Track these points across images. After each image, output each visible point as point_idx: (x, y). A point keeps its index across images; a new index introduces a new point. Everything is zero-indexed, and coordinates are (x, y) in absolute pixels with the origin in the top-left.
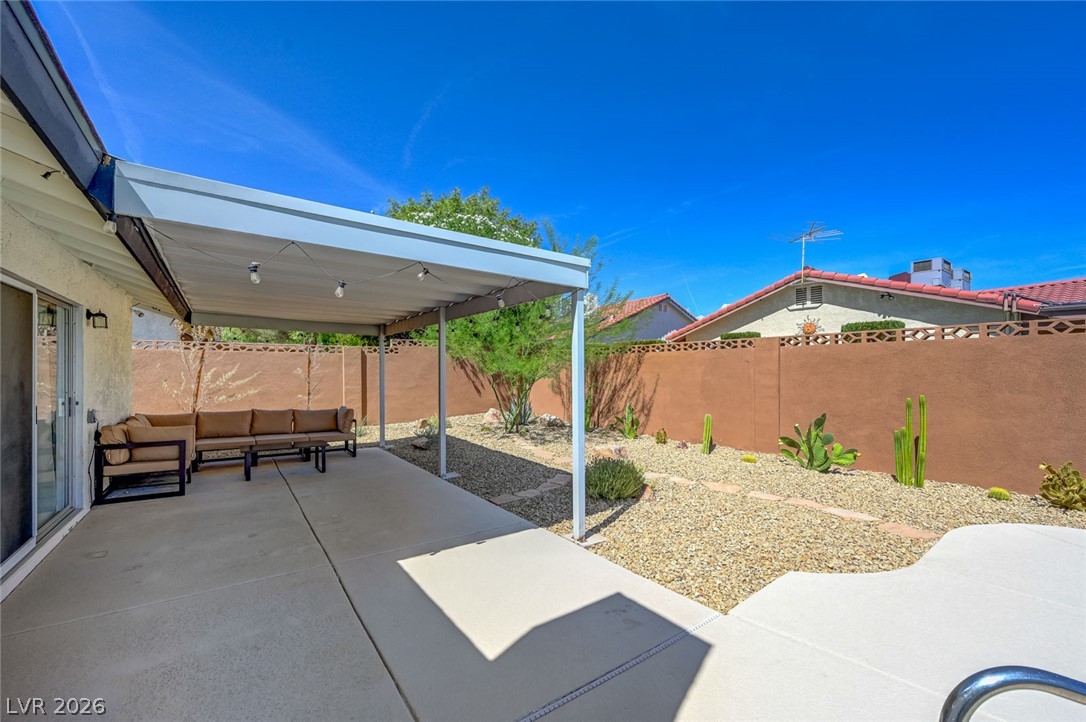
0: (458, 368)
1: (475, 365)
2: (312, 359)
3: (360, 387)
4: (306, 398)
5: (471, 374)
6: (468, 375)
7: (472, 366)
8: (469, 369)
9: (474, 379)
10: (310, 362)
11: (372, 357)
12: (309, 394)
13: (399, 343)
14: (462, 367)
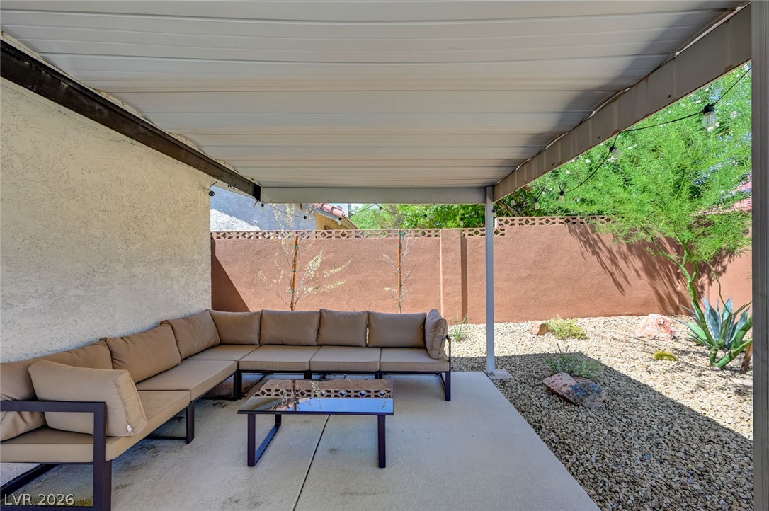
0: (588, 254)
1: (614, 250)
2: (402, 243)
3: (460, 277)
4: (396, 291)
5: (608, 262)
6: (603, 264)
7: (610, 251)
8: (604, 255)
9: (613, 269)
10: (400, 247)
11: (476, 241)
12: (401, 286)
13: (507, 222)
14: (594, 253)
